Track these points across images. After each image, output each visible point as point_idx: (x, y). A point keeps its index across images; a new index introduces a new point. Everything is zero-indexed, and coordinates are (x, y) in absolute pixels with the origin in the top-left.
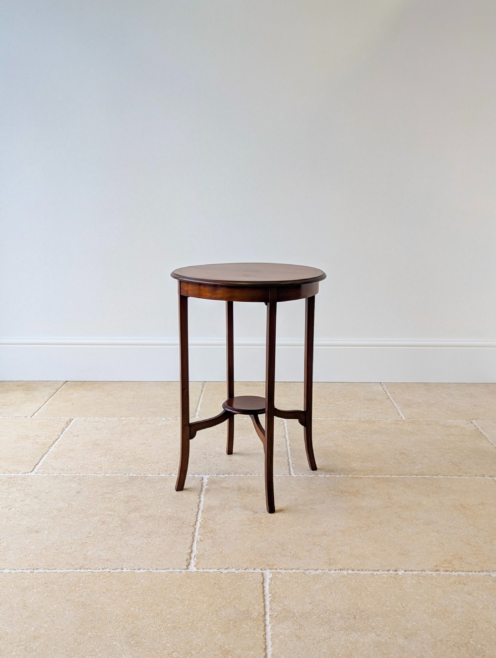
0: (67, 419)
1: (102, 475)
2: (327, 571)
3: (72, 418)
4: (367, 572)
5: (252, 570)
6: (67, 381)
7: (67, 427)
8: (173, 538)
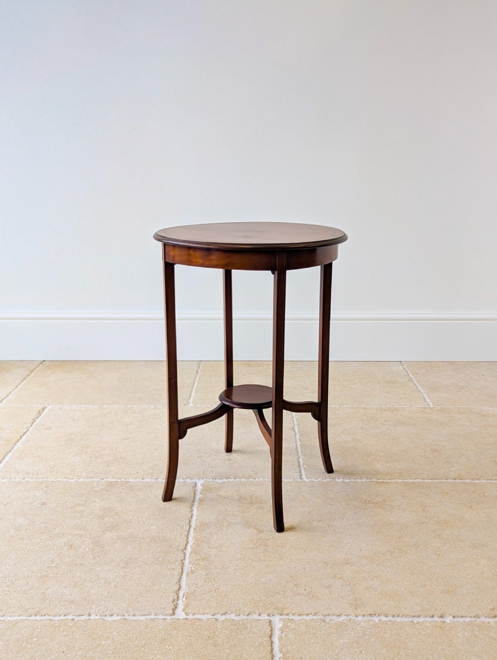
0: (40, 407)
1: (74, 480)
2: (353, 617)
3: (46, 406)
4: (403, 619)
5: (256, 617)
6: (44, 361)
7: (38, 417)
8: (156, 568)
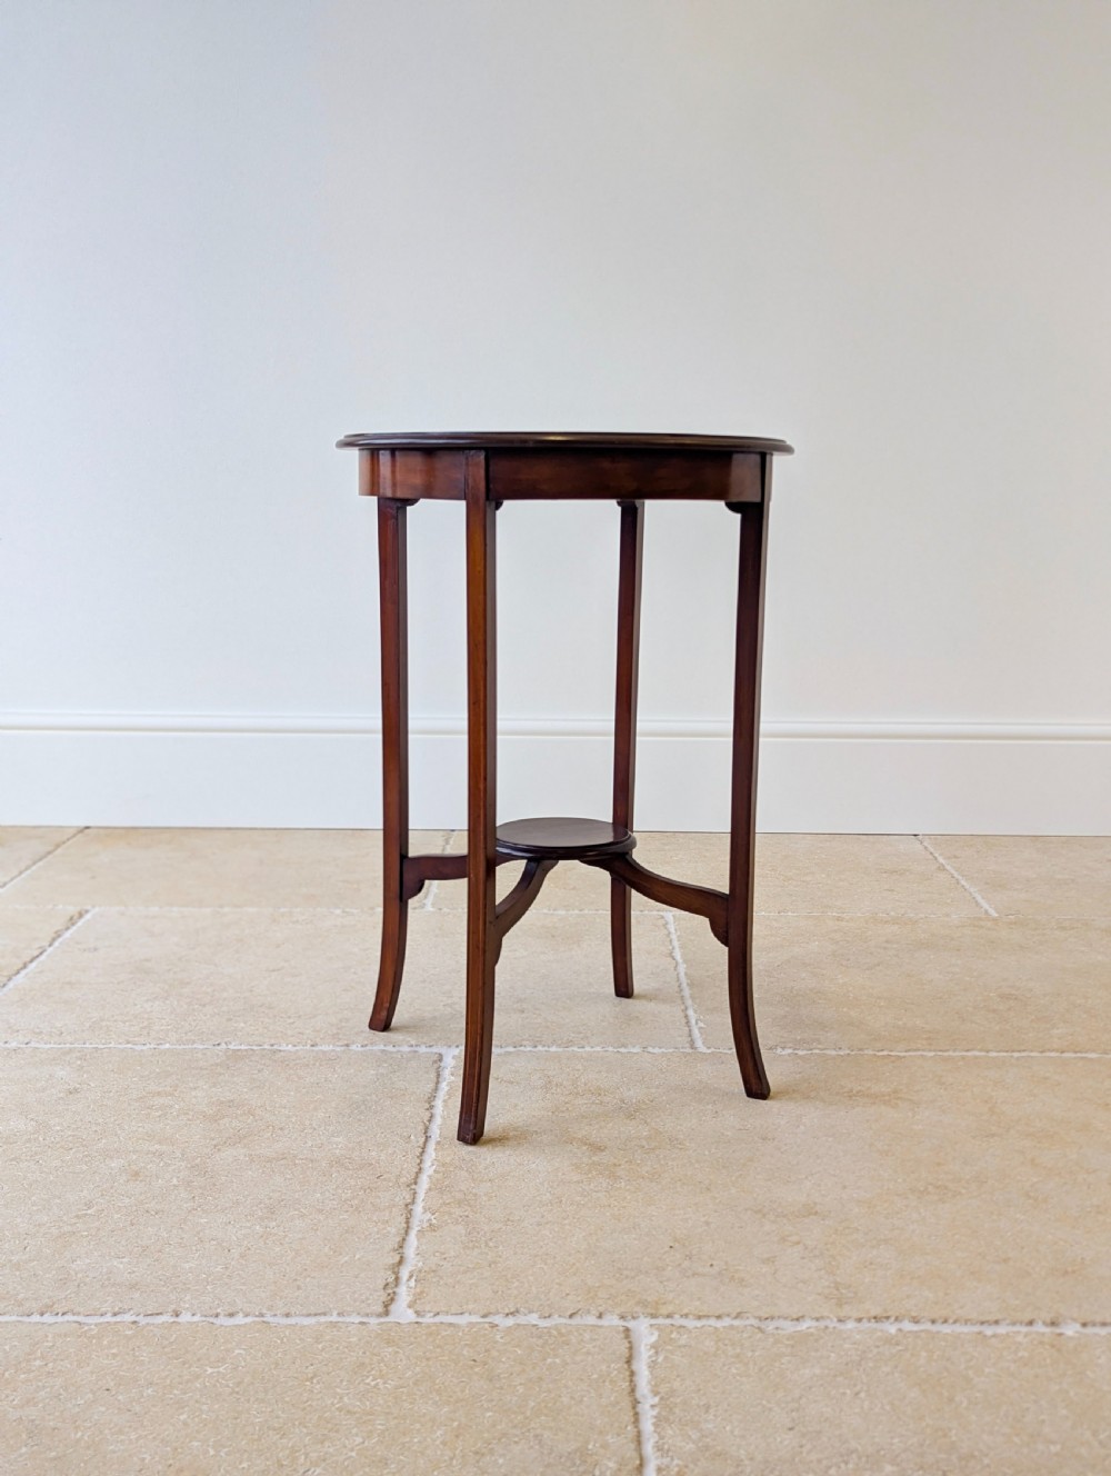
0: (72, 910)
1: (148, 1046)
2: (833, 1324)
4: (959, 1328)
5: (591, 1320)
6: (87, 828)
7: (68, 928)
8: (345, 1219)
